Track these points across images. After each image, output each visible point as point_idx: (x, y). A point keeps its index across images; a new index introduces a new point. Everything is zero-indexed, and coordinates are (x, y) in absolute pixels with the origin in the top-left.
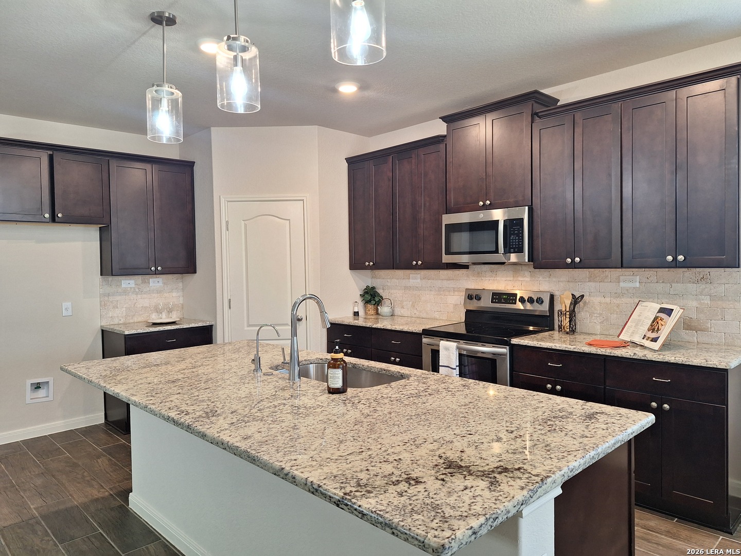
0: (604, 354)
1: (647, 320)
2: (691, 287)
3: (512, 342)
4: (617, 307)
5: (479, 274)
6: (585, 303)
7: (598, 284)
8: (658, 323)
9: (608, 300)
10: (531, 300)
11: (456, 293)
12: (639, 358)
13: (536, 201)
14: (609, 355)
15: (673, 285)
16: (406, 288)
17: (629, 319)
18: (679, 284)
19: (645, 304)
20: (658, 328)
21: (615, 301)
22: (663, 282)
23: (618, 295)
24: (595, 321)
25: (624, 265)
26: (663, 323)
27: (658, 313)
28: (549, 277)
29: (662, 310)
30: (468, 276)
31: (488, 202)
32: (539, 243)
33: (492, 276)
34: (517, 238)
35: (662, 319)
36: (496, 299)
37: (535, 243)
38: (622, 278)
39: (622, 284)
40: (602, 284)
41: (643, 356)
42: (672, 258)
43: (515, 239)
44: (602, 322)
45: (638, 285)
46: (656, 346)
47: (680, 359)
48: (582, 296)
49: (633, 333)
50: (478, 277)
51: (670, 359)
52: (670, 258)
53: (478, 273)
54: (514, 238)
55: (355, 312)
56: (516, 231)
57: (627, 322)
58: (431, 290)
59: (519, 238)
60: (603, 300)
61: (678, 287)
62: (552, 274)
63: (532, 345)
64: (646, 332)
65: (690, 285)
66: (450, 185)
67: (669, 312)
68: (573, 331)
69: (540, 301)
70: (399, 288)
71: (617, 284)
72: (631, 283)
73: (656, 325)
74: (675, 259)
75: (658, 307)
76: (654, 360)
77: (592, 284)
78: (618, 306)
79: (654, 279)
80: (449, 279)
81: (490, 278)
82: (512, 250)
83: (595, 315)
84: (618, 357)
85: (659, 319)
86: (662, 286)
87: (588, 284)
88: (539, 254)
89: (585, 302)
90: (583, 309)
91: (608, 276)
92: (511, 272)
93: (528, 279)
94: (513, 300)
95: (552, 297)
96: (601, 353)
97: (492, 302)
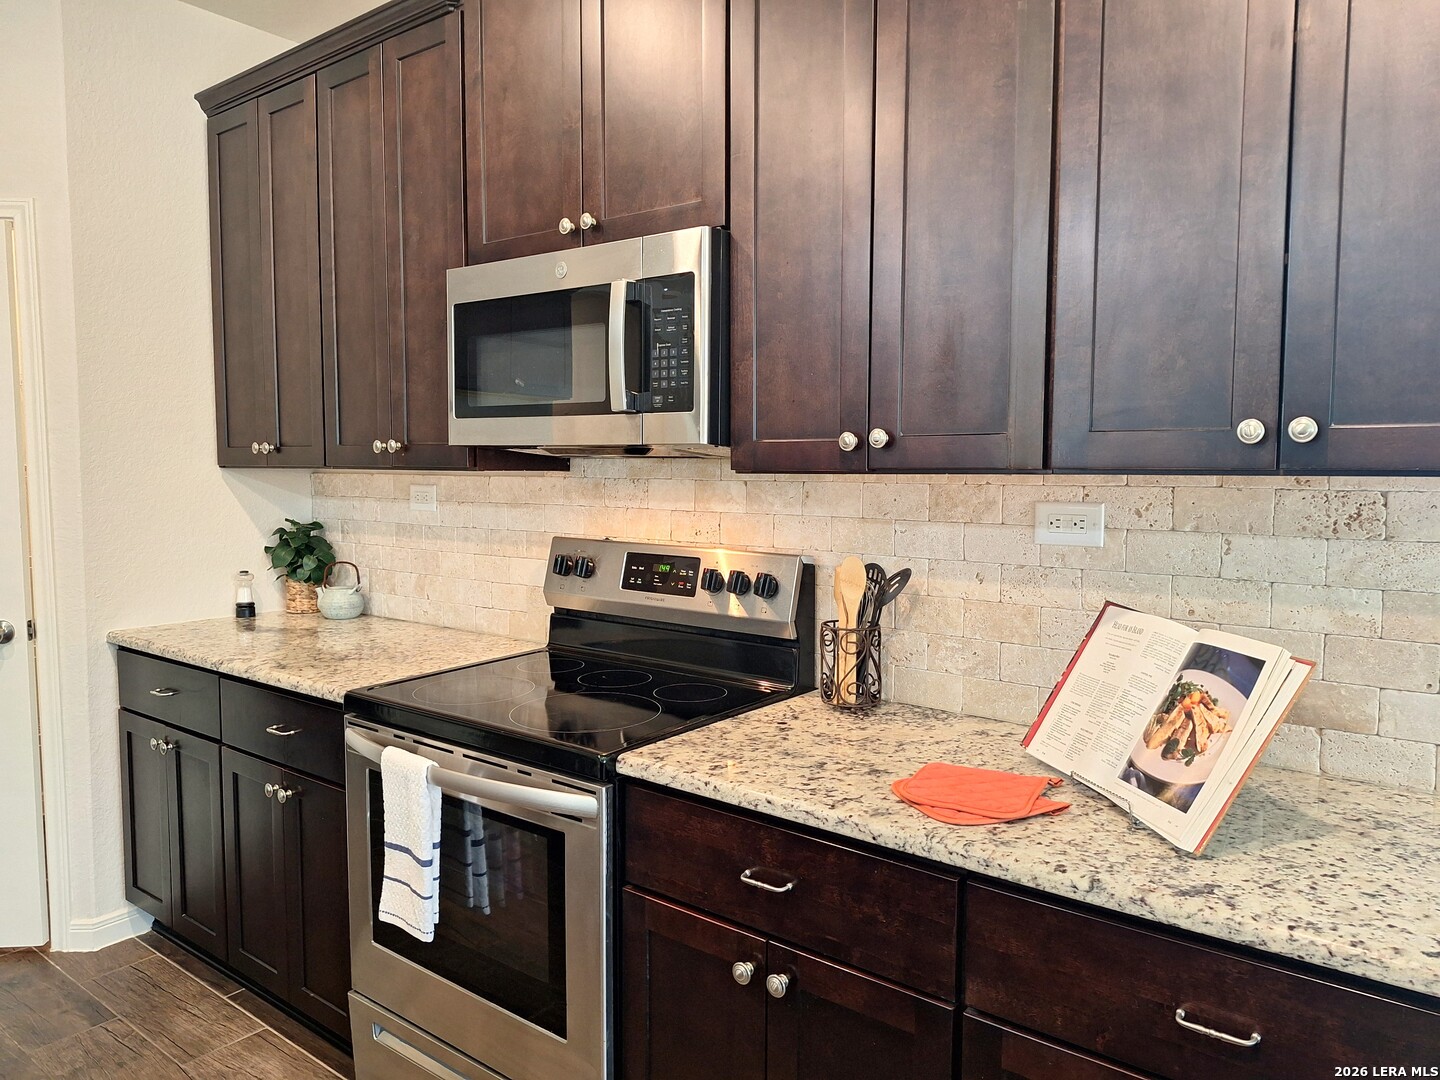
0: (959, 862)
1: (1141, 695)
2: (1310, 554)
3: (623, 768)
4: (1025, 617)
5: (598, 489)
6: (915, 600)
7: (960, 530)
8: (1189, 716)
9: (992, 591)
10: (740, 584)
11: (535, 549)
12: (1111, 905)
13: (742, 206)
14: (981, 870)
15: (1236, 540)
16: (403, 529)
17: (1066, 675)
18: (1260, 541)
19: (1129, 618)
20: (1192, 743)
21: (1016, 594)
22: (1196, 530)
23: (1028, 575)
24: (948, 665)
25: (1056, 458)
26: (1215, 722)
27: (1187, 666)
28: (804, 504)
29: (1204, 658)
30: (567, 494)
31: (587, 220)
32: (750, 371)
33: (634, 497)
34: (673, 352)
35: (1208, 702)
36: (637, 574)
37: (739, 370)
38: (1043, 511)
39: (1043, 535)
40: (972, 530)
41: (1133, 900)
42: (1261, 431)
43: (669, 358)
44: (969, 672)
45: (1100, 538)
46: (1188, 829)
47: (1319, 940)
48: (905, 575)
49: (1080, 739)
50: (595, 497)
51: (1265, 935)
52: (1252, 430)
53: (596, 486)
54: (664, 353)
55: (240, 606)
56: (671, 323)
57: (1058, 687)
58: (466, 539)
59: (679, 352)
60: (976, 590)
61: (1255, 550)
62: (812, 493)
63: (688, 789)
64: (1137, 750)
65: (1303, 546)
66: (479, 163)
67: (1245, 672)
68: (868, 701)
69: (768, 587)
70: (384, 528)
71: (1028, 531)
72: (1076, 529)
73: (1184, 727)
74: (1276, 432)
75: (1188, 638)
76: (1184, 924)
77: (941, 531)
78: (1028, 614)
79: (1162, 515)
80: (514, 504)
81: (629, 504)
82: (658, 399)
83: (949, 644)
84: (1016, 887)
85: (1197, 696)
86: (1191, 546)
87: (926, 529)
88: (750, 413)
89: (917, 594)
90: (908, 618)
91: (995, 502)
92: (690, 485)
93: (738, 508)
94: (686, 579)
95: (808, 574)
96: (946, 859)
97: (626, 585)
